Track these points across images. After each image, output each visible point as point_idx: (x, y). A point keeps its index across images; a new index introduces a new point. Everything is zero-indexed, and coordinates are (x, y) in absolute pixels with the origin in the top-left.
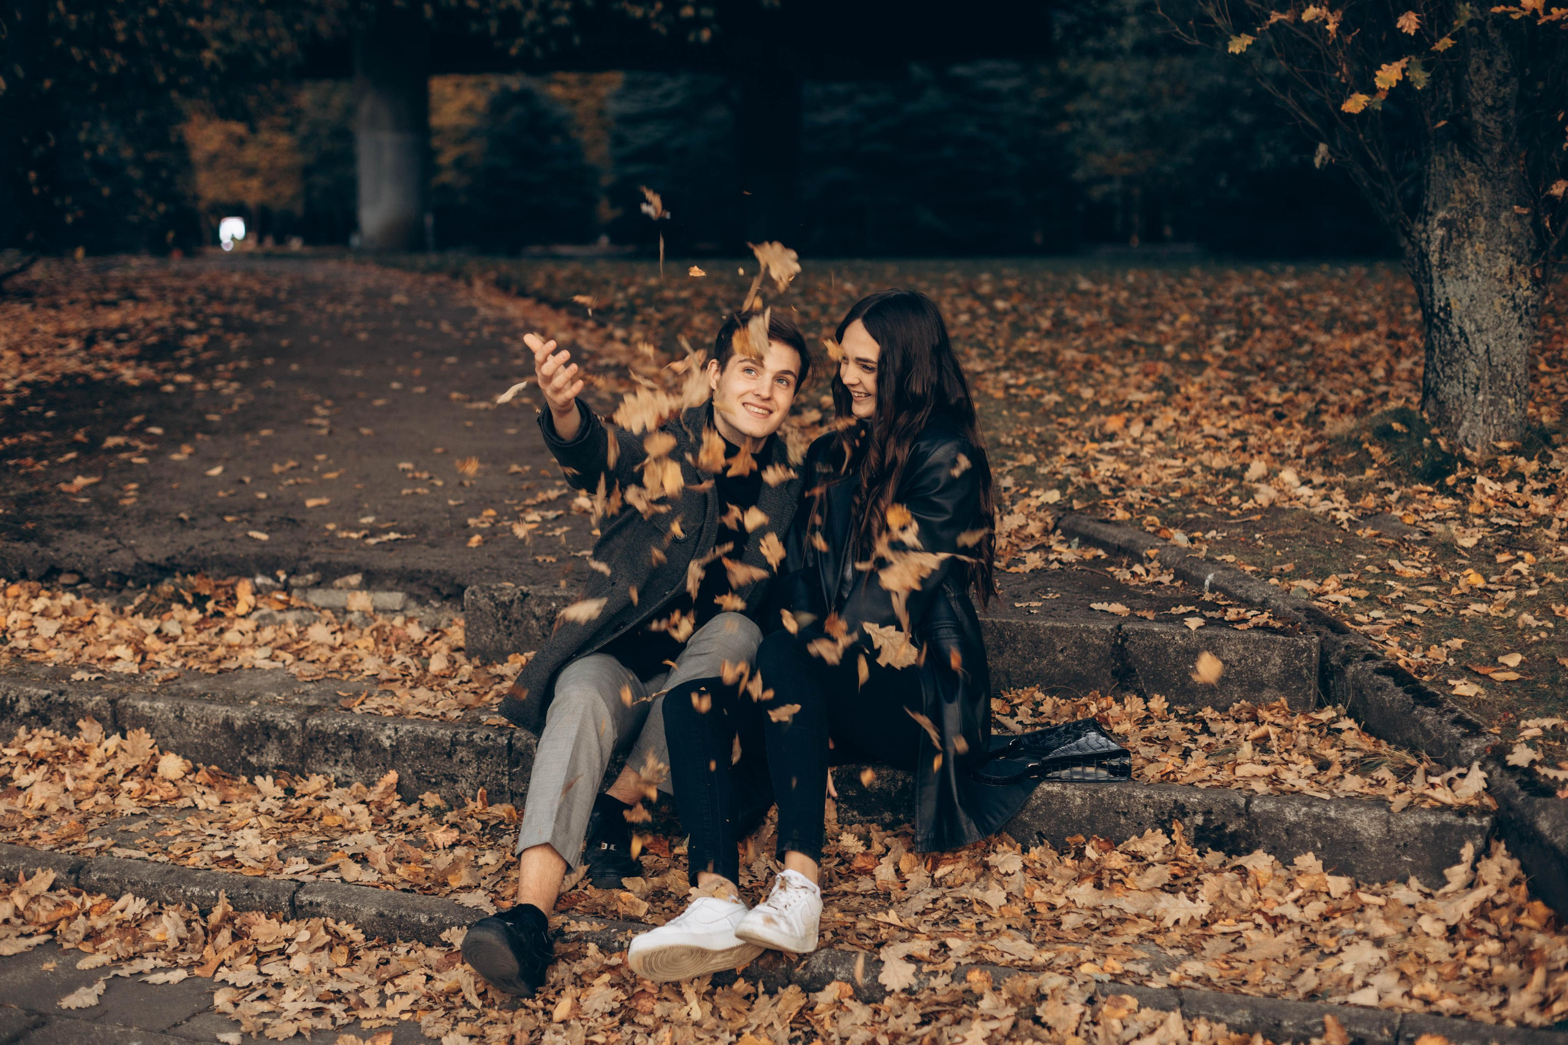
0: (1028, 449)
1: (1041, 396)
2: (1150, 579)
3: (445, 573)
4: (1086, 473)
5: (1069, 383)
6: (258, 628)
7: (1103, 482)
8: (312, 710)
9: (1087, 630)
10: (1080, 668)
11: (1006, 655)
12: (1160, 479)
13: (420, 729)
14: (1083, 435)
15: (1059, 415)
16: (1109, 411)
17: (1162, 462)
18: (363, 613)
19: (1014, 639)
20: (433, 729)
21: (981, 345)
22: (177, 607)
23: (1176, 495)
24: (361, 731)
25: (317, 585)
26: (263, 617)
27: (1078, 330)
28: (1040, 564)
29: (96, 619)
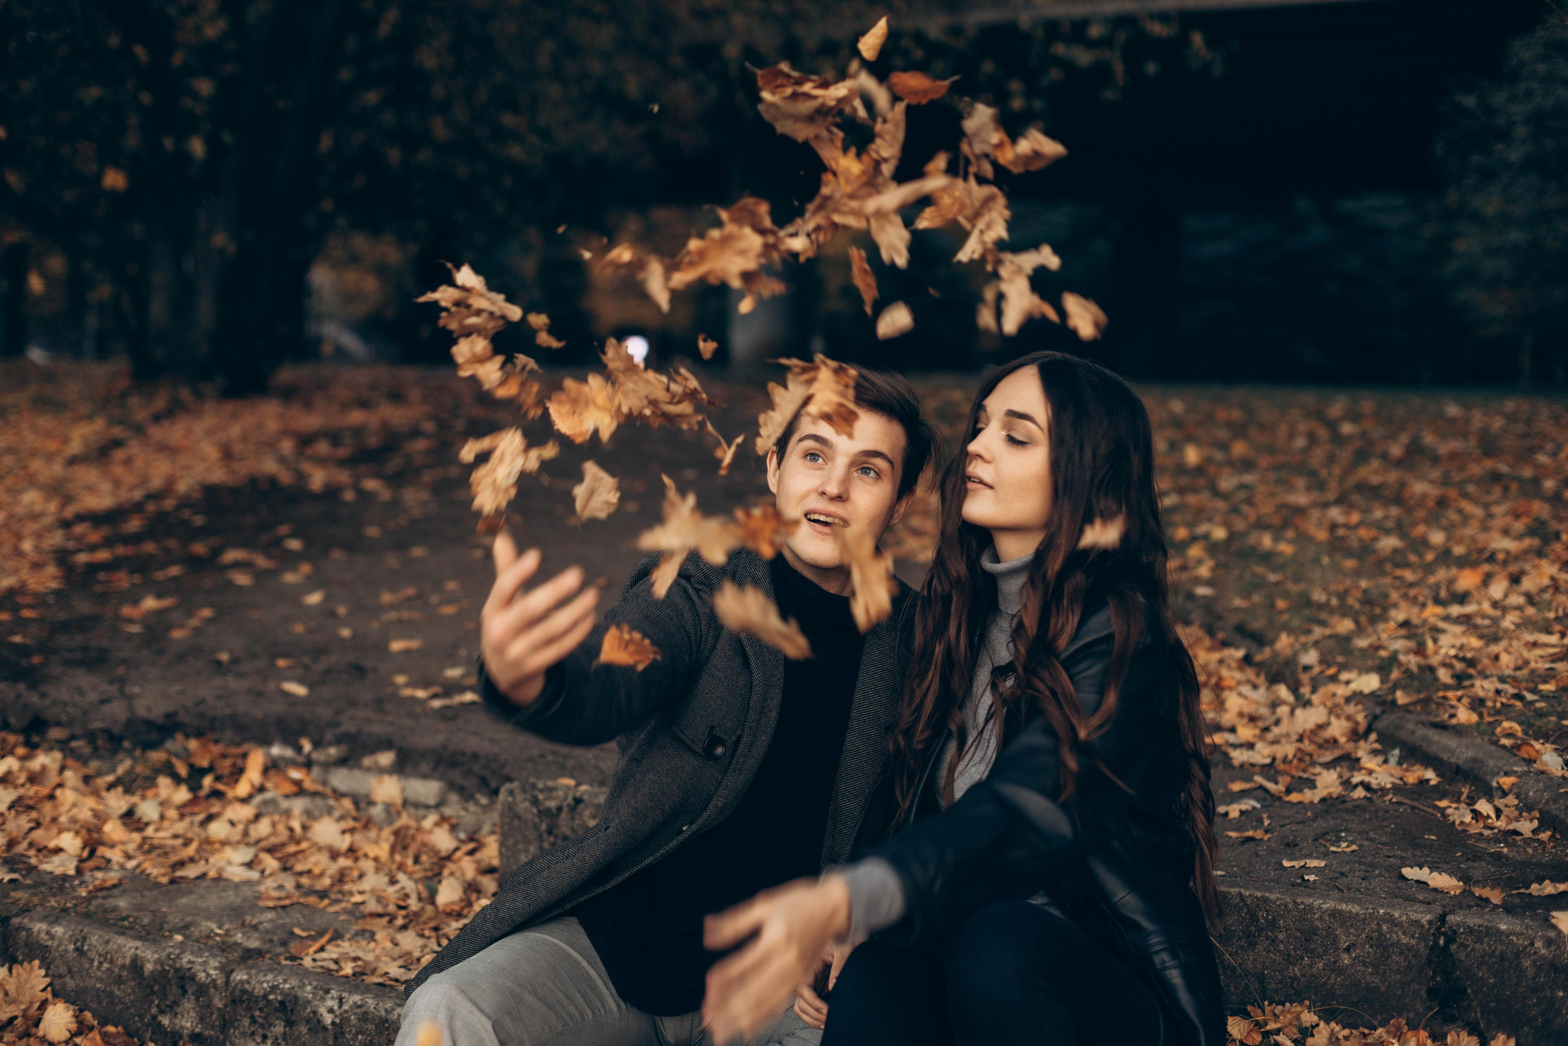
0: (1344, 611)
1: (1375, 539)
2: (1501, 824)
3: (495, 758)
4: (1420, 650)
5: (1414, 524)
6: (257, 817)
7: (1445, 665)
8: (249, 956)
9: (1390, 920)
10: (1376, 980)
11: (1260, 948)
12: (1527, 662)
13: (371, 1002)
14: (1423, 593)
15: (1397, 565)
16: (1463, 563)
17: (1530, 638)
18: (388, 806)
19: (1273, 924)
20: (389, 1005)
21: (1312, 474)
22: (164, 782)
23: (1549, 687)
24: (296, 998)
25: (342, 762)
26: (265, 803)
27: (1436, 460)
28: (1336, 790)
29: (58, 792)
